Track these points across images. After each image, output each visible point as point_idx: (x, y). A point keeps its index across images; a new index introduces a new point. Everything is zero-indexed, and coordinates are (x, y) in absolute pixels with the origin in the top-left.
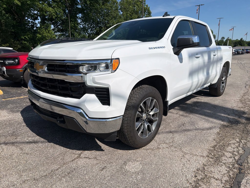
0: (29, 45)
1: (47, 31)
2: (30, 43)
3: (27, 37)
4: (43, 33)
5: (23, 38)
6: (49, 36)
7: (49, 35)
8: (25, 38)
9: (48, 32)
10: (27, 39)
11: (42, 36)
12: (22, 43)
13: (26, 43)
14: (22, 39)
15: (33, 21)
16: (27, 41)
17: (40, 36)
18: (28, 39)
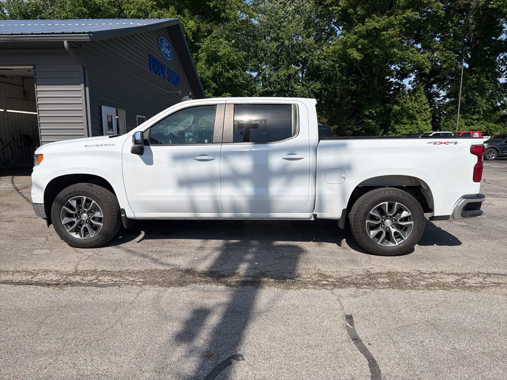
0: (374, 125)
1: (414, 98)
2: (377, 122)
3: (373, 112)
4: (405, 102)
5: (368, 113)
6: (416, 108)
7: (416, 105)
8: (370, 113)
9: (415, 101)
10: (373, 114)
11: (402, 109)
12: (363, 122)
13: (370, 122)
14: (366, 116)
15: (399, 81)
16: (373, 118)
17: (398, 108)
18: (375, 114)
